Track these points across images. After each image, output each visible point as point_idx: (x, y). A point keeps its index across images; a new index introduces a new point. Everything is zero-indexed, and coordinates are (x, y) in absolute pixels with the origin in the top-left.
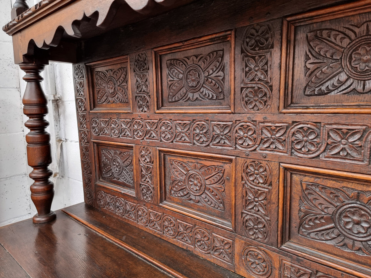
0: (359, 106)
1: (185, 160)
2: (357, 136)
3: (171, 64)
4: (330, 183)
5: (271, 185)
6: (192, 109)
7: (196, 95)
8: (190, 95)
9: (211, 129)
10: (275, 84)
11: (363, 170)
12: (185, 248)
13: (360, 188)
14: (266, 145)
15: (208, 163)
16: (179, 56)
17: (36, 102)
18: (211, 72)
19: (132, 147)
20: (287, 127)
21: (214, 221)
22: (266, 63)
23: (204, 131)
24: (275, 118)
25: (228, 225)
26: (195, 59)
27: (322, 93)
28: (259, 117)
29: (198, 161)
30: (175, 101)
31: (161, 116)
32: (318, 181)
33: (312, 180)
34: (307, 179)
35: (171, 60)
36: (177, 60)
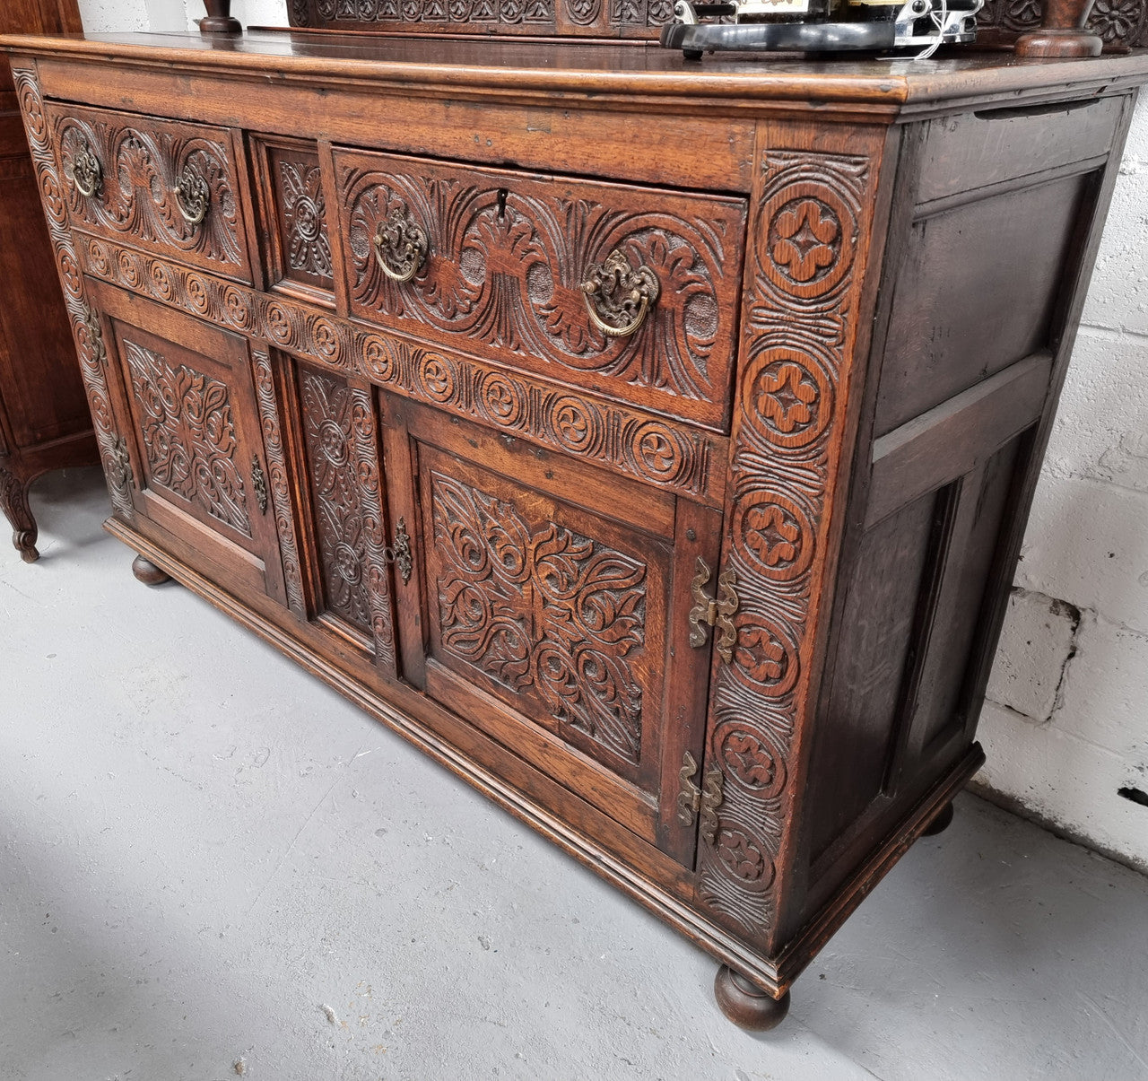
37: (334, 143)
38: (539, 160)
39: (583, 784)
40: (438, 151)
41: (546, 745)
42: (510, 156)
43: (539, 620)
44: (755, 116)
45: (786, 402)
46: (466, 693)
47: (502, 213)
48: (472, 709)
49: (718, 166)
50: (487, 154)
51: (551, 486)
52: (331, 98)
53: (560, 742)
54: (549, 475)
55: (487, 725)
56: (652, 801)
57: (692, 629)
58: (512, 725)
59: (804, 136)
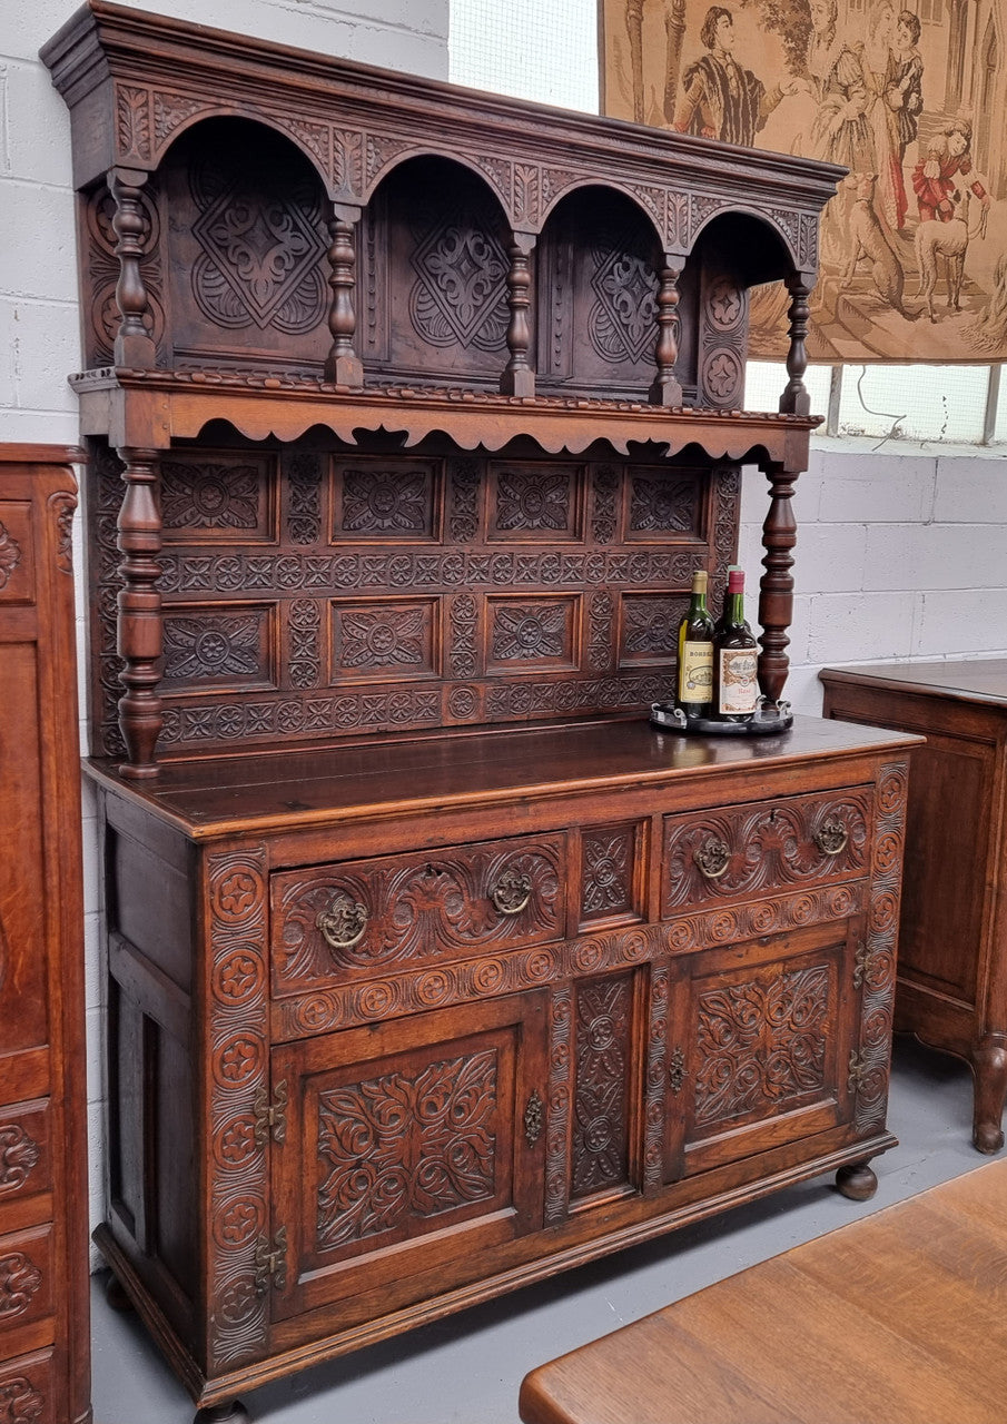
0: (533, 540)
1: (368, 611)
2: (534, 563)
3: (350, 476)
4: (514, 605)
5: (476, 617)
6: (388, 540)
7: (388, 523)
8: (379, 522)
9: (415, 564)
10: (481, 516)
11: (538, 589)
12: (374, 731)
13: (531, 604)
14: (472, 577)
15: (402, 609)
16: (365, 467)
17: (156, 527)
18: (409, 495)
19: (274, 604)
20: (490, 559)
21: (416, 677)
22: (474, 497)
23: (406, 567)
24: (479, 550)
25: (430, 675)
26: (388, 476)
27: (508, 528)
28: (466, 550)
29: (388, 608)
30: (355, 529)
31: (338, 551)
32: (507, 605)
33: (502, 605)
34: (498, 605)
35: (350, 471)
36: (360, 472)
37: (664, 815)
38: (793, 791)
39: (799, 1130)
40: (740, 800)
41: (775, 1126)
42: (780, 793)
43: (769, 1045)
44: (878, 755)
45: (886, 854)
46: (718, 1144)
47: (772, 820)
48: (722, 1153)
49: (865, 775)
50: (769, 794)
51: (786, 952)
52: (667, 789)
53: (781, 1117)
54: (786, 947)
55: (735, 1154)
56: (832, 1101)
57: (855, 979)
58: (753, 1133)
59: (891, 758)
